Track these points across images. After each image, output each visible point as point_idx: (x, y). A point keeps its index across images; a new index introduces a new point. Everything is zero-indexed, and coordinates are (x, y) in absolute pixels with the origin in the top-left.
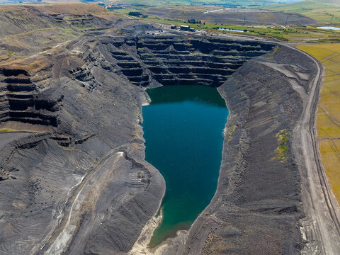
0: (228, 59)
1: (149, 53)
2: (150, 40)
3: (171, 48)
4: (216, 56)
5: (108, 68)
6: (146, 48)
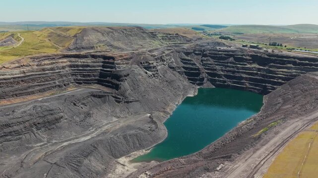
0: (282, 72)
1: (211, 61)
2: (213, 52)
3: (231, 59)
4: (270, 69)
5: (173, 68)
6: (209, 58)
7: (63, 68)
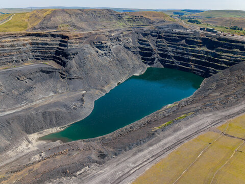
0: (227, 56)
1: (165, 43)
2: (168, 34)
3: (183, 42)
4: (217, 53)
5: (128, 48)
6: (163, 40)
7: (24, 45)
